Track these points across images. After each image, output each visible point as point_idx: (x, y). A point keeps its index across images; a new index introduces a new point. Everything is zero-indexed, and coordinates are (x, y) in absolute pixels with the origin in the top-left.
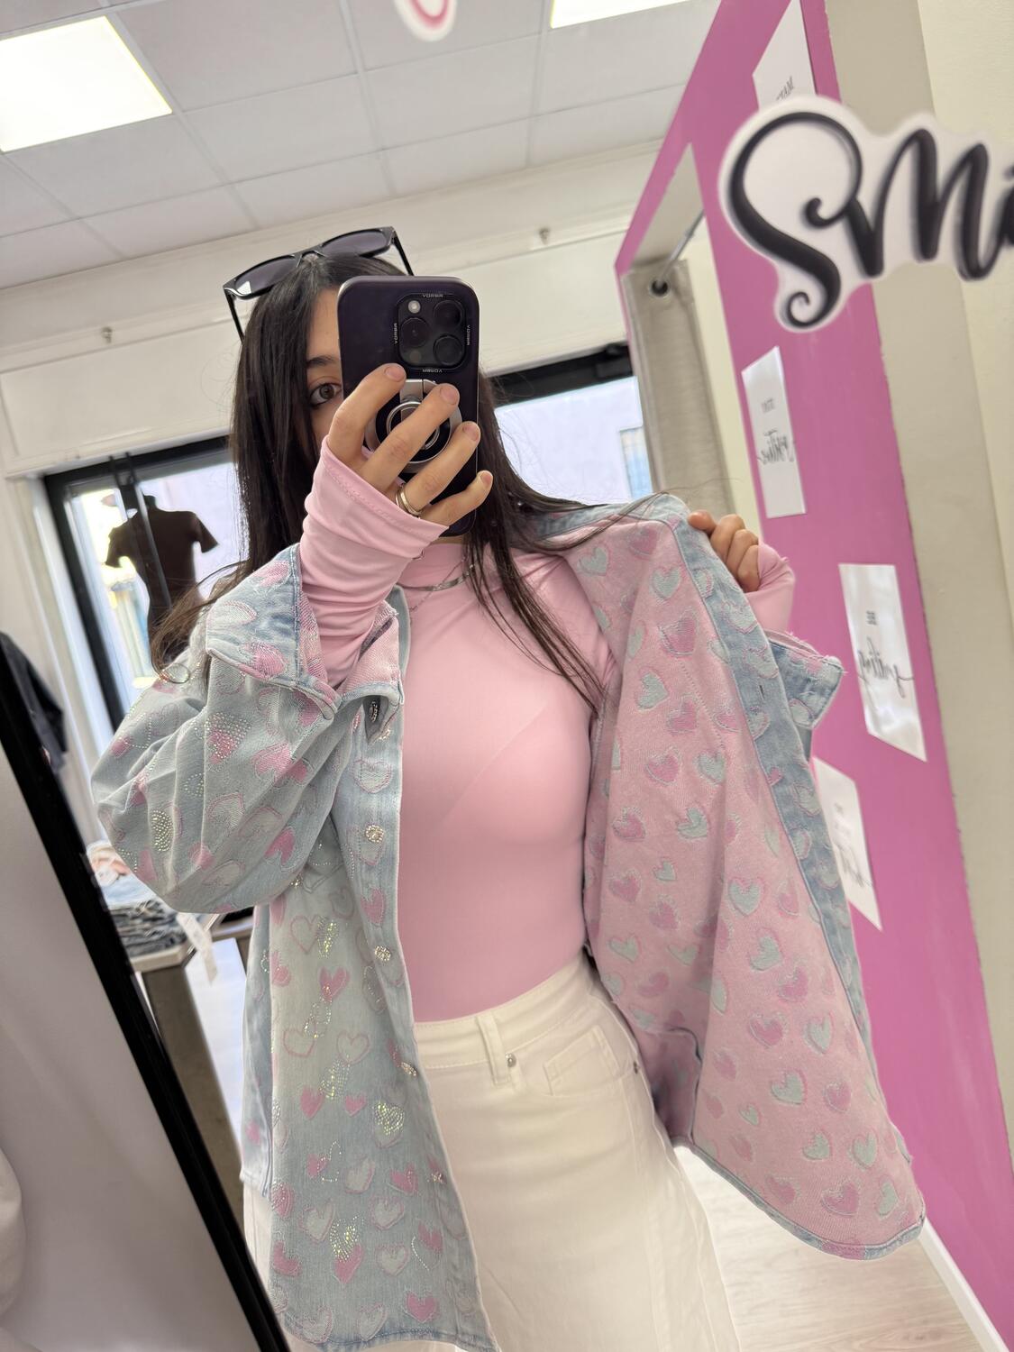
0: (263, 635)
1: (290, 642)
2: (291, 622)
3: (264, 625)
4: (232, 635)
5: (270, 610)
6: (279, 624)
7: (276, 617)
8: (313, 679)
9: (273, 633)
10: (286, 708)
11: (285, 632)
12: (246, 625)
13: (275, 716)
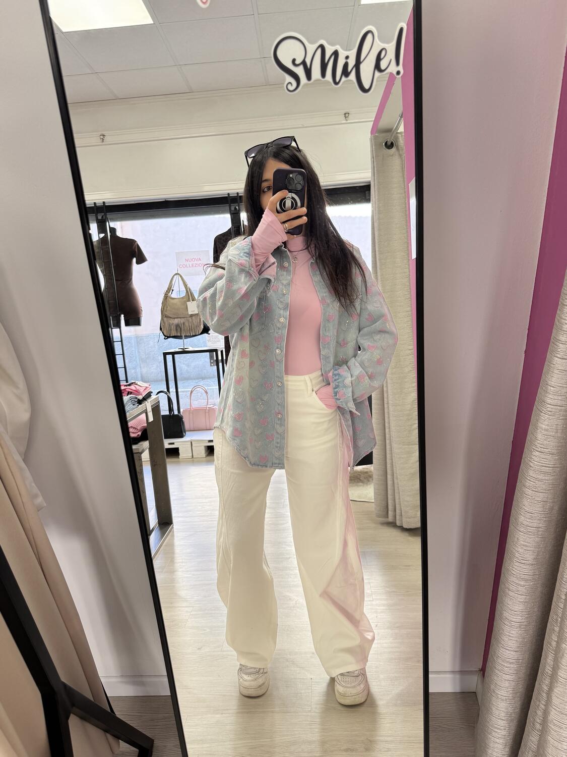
0: (241, 257)
1: (247, 259)
2: (249, 254)
3: (241, 255)
4: (234, 256)
5: (244, 251)
6: (245, 255)
7: (245, 253)
8: (252, 269)
9: (244, 257)
10: (246, 277)
11: (247, 257)
12: (237, 254)
13: (243, 280)
